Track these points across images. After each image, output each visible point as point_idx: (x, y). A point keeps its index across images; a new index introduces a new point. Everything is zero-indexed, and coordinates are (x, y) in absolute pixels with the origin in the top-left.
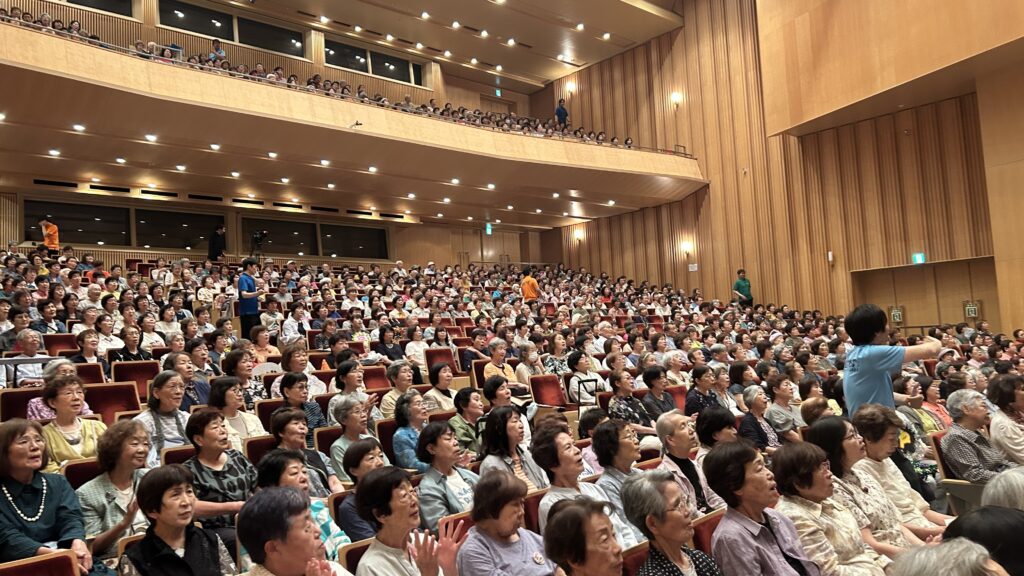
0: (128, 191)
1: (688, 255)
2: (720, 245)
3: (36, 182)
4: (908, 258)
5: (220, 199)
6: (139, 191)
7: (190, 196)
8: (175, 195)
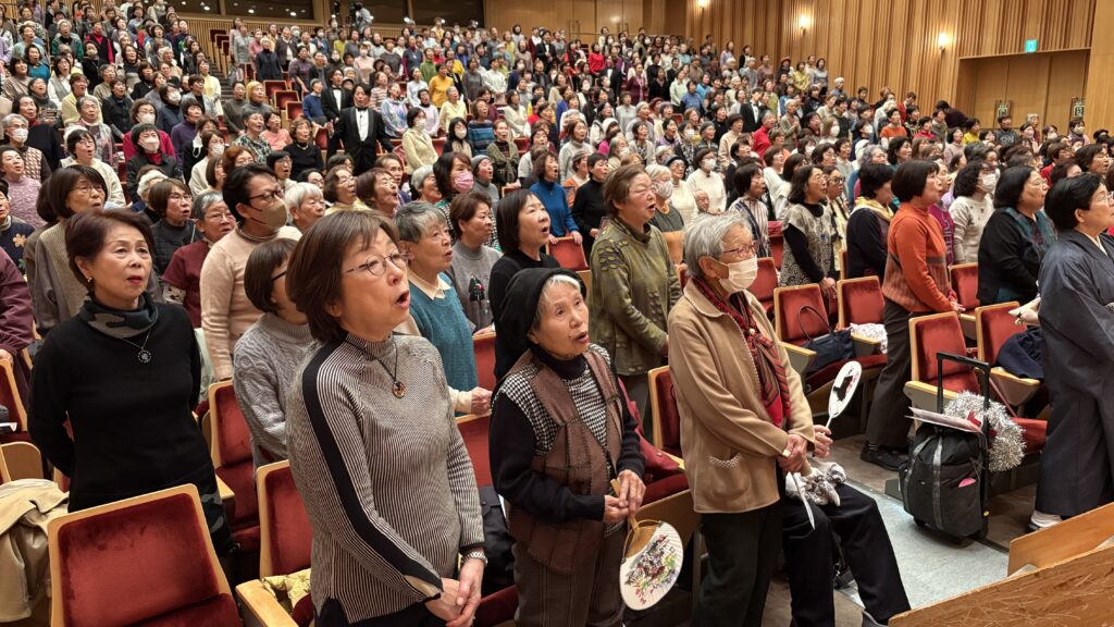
1: (804, 31)
2: (837, 20)
4: (1021, 45)
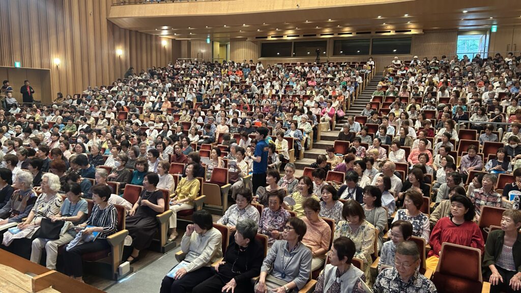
0: (282, 37)
3: (257, 38)
5: (315, 35)
6: (286, 36)
7: (304, 36)
8: (298, 36)
